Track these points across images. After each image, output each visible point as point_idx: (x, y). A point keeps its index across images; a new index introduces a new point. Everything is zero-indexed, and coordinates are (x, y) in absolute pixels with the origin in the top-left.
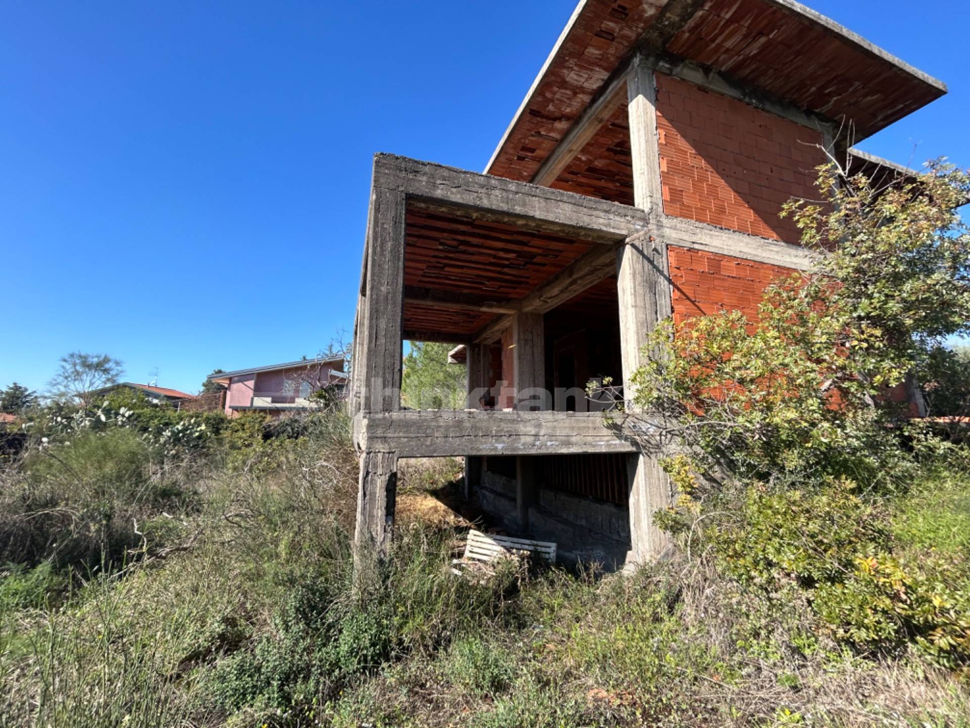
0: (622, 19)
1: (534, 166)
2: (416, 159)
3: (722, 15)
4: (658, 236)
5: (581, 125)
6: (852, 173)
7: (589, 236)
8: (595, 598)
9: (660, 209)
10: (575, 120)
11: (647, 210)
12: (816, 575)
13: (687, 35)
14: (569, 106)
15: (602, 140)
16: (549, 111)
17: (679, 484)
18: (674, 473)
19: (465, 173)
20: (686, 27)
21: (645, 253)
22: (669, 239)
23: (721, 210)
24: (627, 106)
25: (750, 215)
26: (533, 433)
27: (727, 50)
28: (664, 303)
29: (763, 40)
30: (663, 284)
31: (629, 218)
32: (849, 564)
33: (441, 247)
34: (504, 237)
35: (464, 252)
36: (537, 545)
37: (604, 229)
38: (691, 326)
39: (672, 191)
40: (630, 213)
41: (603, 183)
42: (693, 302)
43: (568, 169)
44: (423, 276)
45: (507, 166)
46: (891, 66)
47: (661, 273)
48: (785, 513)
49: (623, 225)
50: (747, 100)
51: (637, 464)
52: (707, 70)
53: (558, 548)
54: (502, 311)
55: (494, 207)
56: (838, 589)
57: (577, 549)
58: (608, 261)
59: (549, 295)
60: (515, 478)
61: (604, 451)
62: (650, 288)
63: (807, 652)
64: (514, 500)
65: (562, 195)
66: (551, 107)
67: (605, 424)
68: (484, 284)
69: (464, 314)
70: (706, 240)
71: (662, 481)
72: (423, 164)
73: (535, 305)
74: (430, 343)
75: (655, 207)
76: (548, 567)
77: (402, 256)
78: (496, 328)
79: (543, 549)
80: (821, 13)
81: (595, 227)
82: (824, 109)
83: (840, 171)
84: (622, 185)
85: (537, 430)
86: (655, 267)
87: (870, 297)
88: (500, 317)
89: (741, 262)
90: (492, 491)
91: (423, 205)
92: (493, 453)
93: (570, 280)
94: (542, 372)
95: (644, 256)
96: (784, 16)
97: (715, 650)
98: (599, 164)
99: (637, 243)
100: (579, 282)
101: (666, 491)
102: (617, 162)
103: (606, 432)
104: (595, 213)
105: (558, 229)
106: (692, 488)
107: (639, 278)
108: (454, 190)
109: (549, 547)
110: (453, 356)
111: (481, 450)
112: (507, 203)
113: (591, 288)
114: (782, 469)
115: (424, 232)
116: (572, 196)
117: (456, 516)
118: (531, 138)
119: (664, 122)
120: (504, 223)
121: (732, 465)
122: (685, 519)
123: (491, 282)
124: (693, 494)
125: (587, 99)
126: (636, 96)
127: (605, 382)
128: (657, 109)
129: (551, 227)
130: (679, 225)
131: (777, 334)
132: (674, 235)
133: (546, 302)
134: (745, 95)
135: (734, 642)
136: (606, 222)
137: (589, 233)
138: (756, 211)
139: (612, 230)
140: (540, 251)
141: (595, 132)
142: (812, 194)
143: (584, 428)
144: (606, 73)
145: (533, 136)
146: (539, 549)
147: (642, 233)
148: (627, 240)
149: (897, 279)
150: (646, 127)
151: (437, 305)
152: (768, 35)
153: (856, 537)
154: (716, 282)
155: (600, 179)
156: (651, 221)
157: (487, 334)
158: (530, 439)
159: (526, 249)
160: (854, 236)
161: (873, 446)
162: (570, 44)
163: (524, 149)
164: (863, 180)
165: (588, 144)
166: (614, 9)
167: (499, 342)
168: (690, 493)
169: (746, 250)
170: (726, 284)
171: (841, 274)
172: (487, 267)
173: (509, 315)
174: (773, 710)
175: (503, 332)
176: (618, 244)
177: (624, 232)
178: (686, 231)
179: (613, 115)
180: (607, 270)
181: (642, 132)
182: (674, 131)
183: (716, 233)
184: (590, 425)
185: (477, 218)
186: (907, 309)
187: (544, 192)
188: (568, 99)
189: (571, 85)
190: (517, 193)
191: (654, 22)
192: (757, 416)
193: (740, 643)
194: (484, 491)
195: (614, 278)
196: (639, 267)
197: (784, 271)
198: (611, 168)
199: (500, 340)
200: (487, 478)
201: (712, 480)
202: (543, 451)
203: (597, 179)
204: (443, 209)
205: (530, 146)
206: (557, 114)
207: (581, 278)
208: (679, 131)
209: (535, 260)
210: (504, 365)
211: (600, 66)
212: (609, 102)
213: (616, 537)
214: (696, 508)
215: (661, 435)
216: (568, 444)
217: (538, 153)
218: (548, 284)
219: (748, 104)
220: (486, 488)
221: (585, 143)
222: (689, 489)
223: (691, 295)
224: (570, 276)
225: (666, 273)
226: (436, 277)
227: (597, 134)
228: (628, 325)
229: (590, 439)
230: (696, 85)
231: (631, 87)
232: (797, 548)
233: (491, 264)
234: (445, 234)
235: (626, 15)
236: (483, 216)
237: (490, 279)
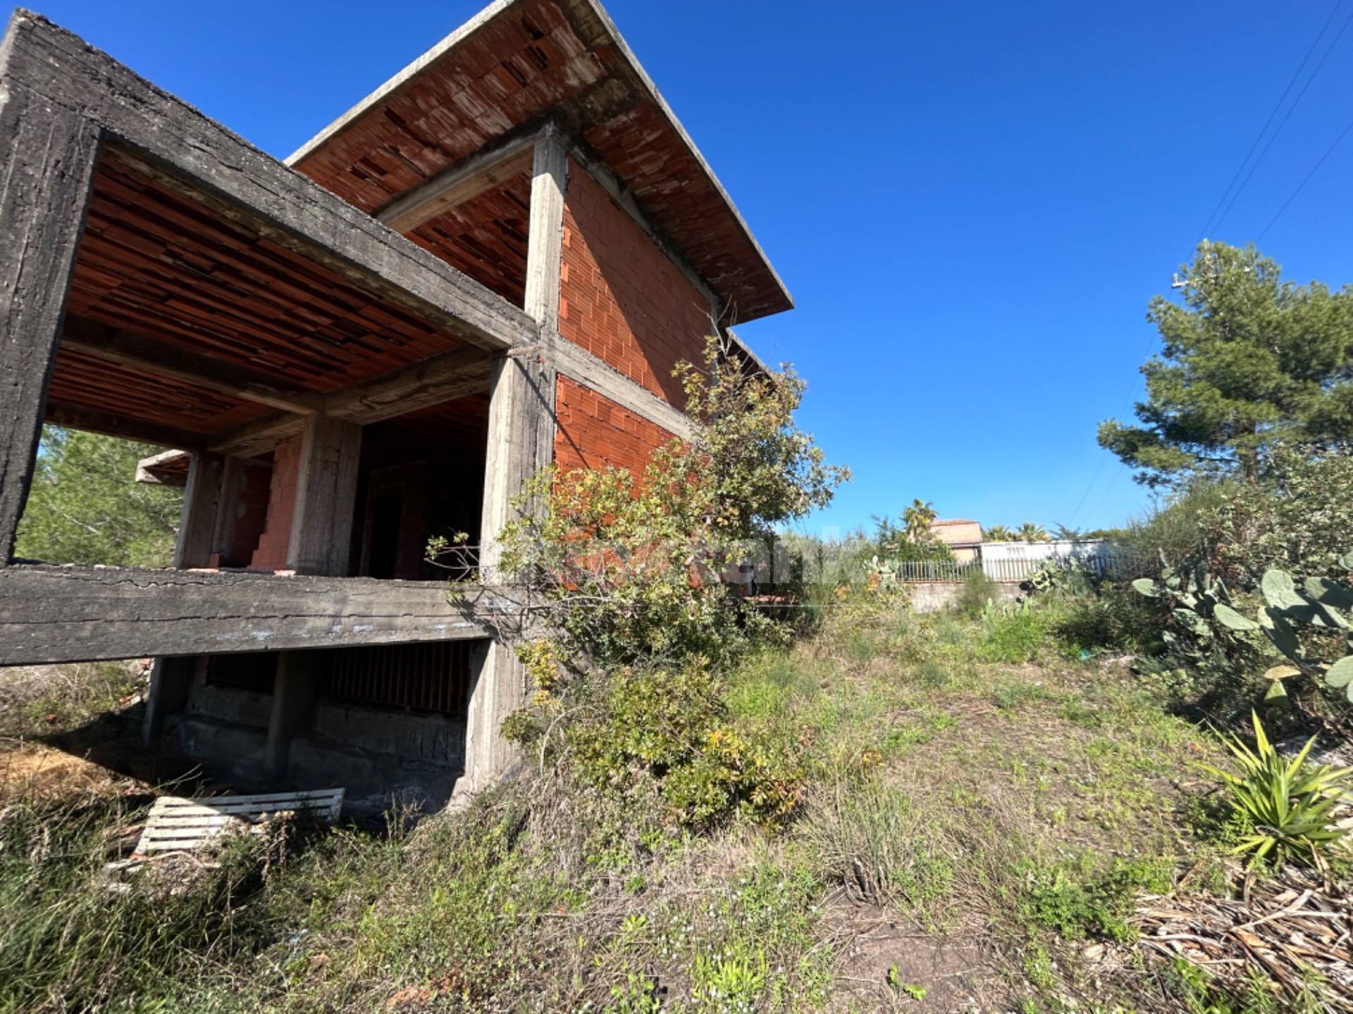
0: (541, 69)
1: (381, 196)
2: (141, 75)
3: (645, 134)
4: (549, 358)
5: (463, 172)
6: (730, 354)
7: (459, 330)
8: (403, 858)
9: (554, 326)
10: (458, 160)
11: (539, 321)
12: (670, 760)
13: (607, 134)
14: (450, 136)
15: (489, 205)
16: (418, 127)
17: (537, 677)
18: (532, 662)
19: (254, 150)
20: (608, 124)
21: (531, 375)
22: (560, 366)
23: (618, 350)
24: (530, 179)
25: (644, 366)
26: (331, 611)
27: (643, 175)
28: (546, 445)
29: (675, 183)
30: (547, 421)
31: (516, 323)
32: (696, 743)
33: (169, 260)
34: (313, 285)
35: (223, 285)
36: (308, 798)
37: (482, 326)
38: (577, 478)
39: (571, 308)
40: (517, 317)
41: (480, 263)
42: (577, 450)
43: (434, 223)
44: (104, 299)
45: (332, 175)
46: (765, 266)
47: (546, 405)
48: (650, 697)
49: (507, 330)
50: (654, 238)
51: (486, 654)
52: (622, 185)
53: (346, 796)
54: (284, 406)
55: (306, 232)
56: (686, 771)
57: (375, 792)
58: (480, 371)
59: (378, 399)
60: (271, 692)
61: (443, 637)
62: (531, 421)
63: (653, 847)
64: (264, 730)
65: (428, 258)
66: (422, 123)
67: (451, 599)
68: (255, 351)
69: (194, 394)
70: (600, 380)
71: (516, 675)
72: (158, 93)
73: (351, 408)
74: (89, 435)
75: (548, 321)
76: (325, 829)
77: (71, 247)
78: (267, 432)
79: (320, 803)
80: (725, 186)
81: (470, 320)
82: (716, 281)
83: (722, 347)
84: (506, 276)
85: (338, 607)
86: (539, 396)
87: (731, 476)
88: (279, 415)
89: (632, 416)
90: (212, 721)
91: (144, 168)
92: (246, 647)
93: (419, 384)
94: (350, 518)
95: (528, 378)
96: (696, 171)
97: (562, 876)
98: (481, 235)
99: (521, 358)
100: (432, 390)
101: (518, 686)
102: (506, 244)
103: (449, 610)
104: (472, 301)
105: (415, 304)
106: (552, 680)
107: (518, 405)
108: (227, 172)
109: (331, 797)
110: (149, 469)
111: (218, 643)
112: (334, 235)
113: (446, 403)
114: (648, 649)
115: (126, 217)
116: (442, 266)
117: (115, 779)
118: (382, 152)
119: (572, 221)
120: (322, 264)
121: (596, 651)
122: (540, 721)
123: (271, 353)
124: (552, 687)
125: (478, 141)
126: (544, 172)
127: (457, 539)
128: (566, 201)
129: (404, 299)
130: (573, 352)
131: (659, 501)
132: (566, 364)
133: (373, 409)
134: (652, 229)
135: (583, 859)
136: (485, 318)
137: (460, 325)
138: (650, 363)
139: (491, 332)
140: (376, 328)
141: (482, 190)
142: (699, 361)
143: (418, 604)
144: (508, 121)
145: (384, 148)
146: (312, 803)
147: (530, 348)
148: (510, 352)
149: (751, 464)
150: (551, 216)
151: (128, 364)
152: (680, 181)
153: (706, 713)
154: (604, 432)
155: (479, 257)
156: (542, 337)
157: (248, 438)
158: (323, 623)
159: (352, 317)
160: (726, 415)
161: (719, 622)
162: (464, 53)
163: (365, 161)
164: (738, 364)
165: (469, 202)
166: (530, 47)
167: (269, 457)
168: (548, 688)
169: (637, 403)
170: (614, 437)
171: (714, 449)
172: (268, 325)
173: (298, 416)
174: (620, 922)
175: (280, 441)
176: (498, 353)
177: (508, 340)
178: (580, 363)
179: (510, 181)
180: (476, 383)
181: (545, 221)
182: (580, 237)
183: (610, 374)
184: (428, 600)
185: (267, 237)
186: (754, 493)
187: (400, 243)
188: (452, 126)
189: (459, 110)
190: (353, 226)
191: (575, 95)
192: (634, 591)
193: (591, 858)
194: (192, 723)
195: (486, 398)
196: (520, 391)
197: (667, 434)
198: (495, 248)
199: (272, 454)
200: (203, 697)
201: (573, 670)
202: (346, 641)
203: (474, 254)
204: (194, 194)
205: (378, 162)
206: (430, 138)
207: (436, 385)
208: (585, 238)
209: (364, 339)
210: (275, 498)
211: (503, 109)
212: (508, 162)
213: (441, 762)
214: (556, 704)
215: (521, 615)
216: (390, 628)
217: (389, 178)
218: (379, 382)
219: (656, 244)
220: (199, 717)
221: (465, 199)
222: (548, 683)
223: (576, 441)
224: (420, 376)
225: (552, 407)
226: (143, 312)
227: (483, 195)
228: (497, 466)
229: (424, 620)
230: (609, 195)
231: (539, 158)
232: (656, 734)
233: (277, 322)
234: (184, 240)
235: (545, 66)
236: (281, 238)
237: (269, 346)
